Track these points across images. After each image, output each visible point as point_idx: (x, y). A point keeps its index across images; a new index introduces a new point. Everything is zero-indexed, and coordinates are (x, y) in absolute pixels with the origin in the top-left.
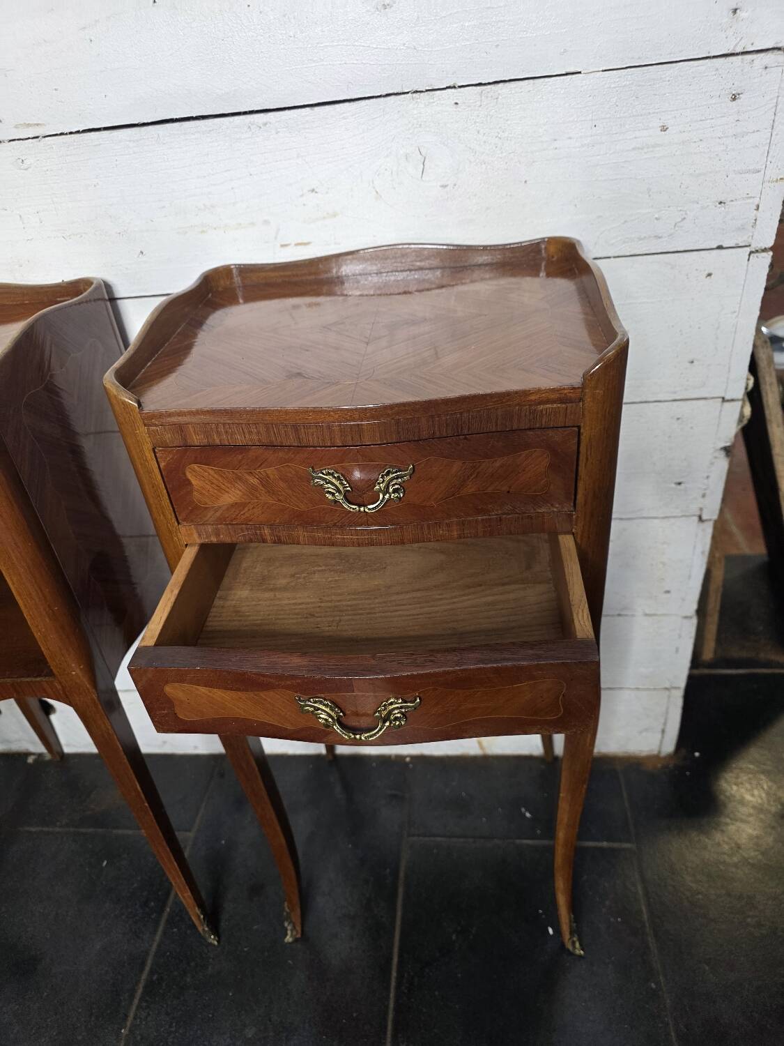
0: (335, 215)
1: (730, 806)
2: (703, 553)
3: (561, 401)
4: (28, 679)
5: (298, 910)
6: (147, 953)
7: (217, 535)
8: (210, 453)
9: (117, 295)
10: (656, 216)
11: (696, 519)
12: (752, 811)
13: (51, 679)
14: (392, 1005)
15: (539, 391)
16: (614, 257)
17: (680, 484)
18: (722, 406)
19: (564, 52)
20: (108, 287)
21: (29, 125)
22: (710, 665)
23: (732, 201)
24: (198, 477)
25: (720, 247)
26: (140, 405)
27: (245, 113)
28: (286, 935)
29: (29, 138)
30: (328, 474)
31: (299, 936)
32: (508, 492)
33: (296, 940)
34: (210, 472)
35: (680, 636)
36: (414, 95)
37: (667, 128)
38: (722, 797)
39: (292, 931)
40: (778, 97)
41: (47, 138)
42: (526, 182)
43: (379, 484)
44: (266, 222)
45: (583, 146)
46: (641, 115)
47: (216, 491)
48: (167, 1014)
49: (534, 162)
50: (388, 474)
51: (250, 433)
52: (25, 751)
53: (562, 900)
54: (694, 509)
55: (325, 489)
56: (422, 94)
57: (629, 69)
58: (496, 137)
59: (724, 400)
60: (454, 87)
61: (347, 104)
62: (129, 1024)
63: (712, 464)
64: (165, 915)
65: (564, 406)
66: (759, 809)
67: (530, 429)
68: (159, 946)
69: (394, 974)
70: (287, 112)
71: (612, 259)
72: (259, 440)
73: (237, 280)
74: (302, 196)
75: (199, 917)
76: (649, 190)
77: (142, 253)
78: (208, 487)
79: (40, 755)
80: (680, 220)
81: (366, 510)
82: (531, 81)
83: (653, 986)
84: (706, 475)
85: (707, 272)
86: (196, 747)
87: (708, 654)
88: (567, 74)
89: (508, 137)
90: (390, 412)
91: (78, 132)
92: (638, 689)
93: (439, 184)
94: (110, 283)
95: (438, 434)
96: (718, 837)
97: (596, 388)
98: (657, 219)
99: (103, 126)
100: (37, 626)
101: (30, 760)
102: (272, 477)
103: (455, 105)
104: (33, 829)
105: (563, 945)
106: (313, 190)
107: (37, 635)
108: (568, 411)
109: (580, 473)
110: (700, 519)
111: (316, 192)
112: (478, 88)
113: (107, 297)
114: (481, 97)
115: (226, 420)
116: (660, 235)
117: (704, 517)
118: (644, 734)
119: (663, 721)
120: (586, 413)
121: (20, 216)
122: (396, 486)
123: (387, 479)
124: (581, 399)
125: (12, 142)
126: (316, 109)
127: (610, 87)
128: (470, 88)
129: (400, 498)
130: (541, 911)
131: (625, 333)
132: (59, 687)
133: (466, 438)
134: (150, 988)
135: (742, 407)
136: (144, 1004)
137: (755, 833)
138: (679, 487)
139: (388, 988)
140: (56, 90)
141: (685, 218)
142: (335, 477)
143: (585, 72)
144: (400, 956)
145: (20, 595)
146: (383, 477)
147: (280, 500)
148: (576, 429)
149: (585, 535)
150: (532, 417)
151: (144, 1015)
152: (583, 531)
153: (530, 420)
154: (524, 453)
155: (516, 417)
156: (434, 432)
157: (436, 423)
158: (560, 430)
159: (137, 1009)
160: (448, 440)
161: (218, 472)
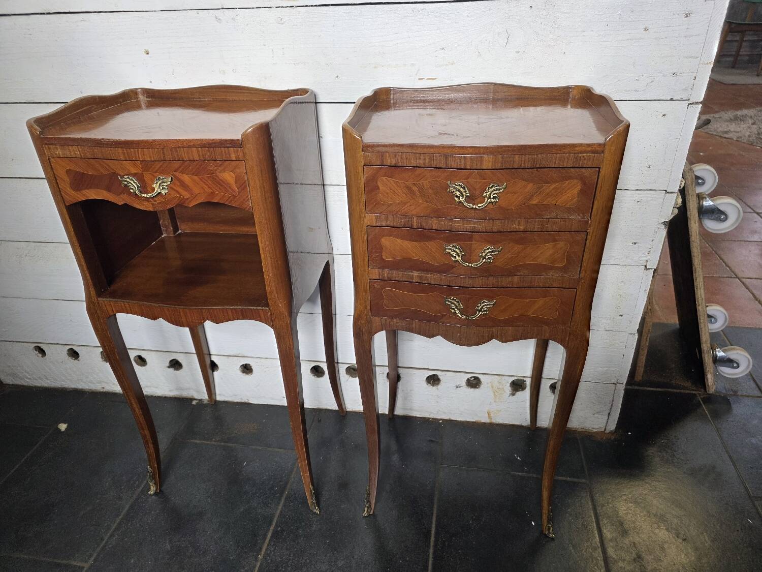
0: (453, 64)
3: (593, 152)
6: (273, 515)
7: (387, 221)
8: (395, 169)
9: (319, 100)
10: (637, 79)
11: (644, 267)
13: (266, 308)
15: (581, 145)
17: (635, 243)
18: (665, 195)
20: (315, 95)
22: (640, 384)
23: (681, 73)
24: (385, 184)
25: (672, 100)
26: (361, 138)
27: (412, 3)
28: (364, 512)
29: (288, 7)
30: (459, 185)
31: (372, 513)
32: (555, 204)
33: (370, 516)
34: (391, 182)
35: (626, 347)
37: (648, 30)
39: (368, 510)
40: (711, 17)
41: (298, 8)
42: (564, 53)
43: (486, 192)
45: (599, 35)
46: (634, 21)
47: (391, 194)
48: (287, 549)
49: (570, 42)
50: (491, 187)
51: (420, 159)
52: (191, 397)
54: (643, 261)
55: (454, 194)
58: (551, 27)
59: (666, 192)
62: (263, 552)
64: (285, 496)
65: (593, 155)
67: (572, 168)
68: (281, 512)
69: (433, 539)
70: (436, 4)
72: (424, 164)
74: (436, 51)
75: (311, 492)
76: (634, 63)
77: (338, 77)
78: (388, 192)
79: (201, 400)
80: (650, 82)
81: (477, 207)
84: (651, 239)
85: (663, 114)
87: (639, 377)
89: (558, 27)
90: (500, 150)
91: (316, 6)
93: (515, 50)
94: (317, 93)
95: (522, 167)
97: (611, 146)
99: (331, 5)
100: (267, 272)
101: (194, 403)
102: (425, 186)
103: (530, 8)
104: (198, 442)
105: (542, 531)
108: (595, 158)
109: (596, 196)
110: (646, 267)
111: (445, 50)
113: (313, 101)
114: (545, 4)
115: (409, 150)
116: (638, 90)
117: (648, 267)
118: (596, 415)
119: (609, 408)
120: (605, 160)
121: (272, 50)
122: (495, 195)
123: (490, 190)
124: (603, 152)
125: (277, 8)
127: (618, 5)
129: (496, 202)
130: (527, 512)
131: (627, 121)
132: (269, 314)
133: (537, 170)
134: (276, 534)
135: (677, 198)
136: (273, 543)
138: (635, 246)
139: (429, 547)
141: (653, 81)
142: (462, 187)
144: (437, 529)
145: (263, 251)
146: (488, 189)
147: (427, 202)
148: (597, 169)
149: (594, 234)
150: (575, 160)
151: (272, 549)
152: (593, 231)
153: (573, 162)
154: (567, 182)
155: (566, 160)
156: (521, 165)
157: (523, 159)
158: (589, 169)
159: (268, 545)
160: (528, 170)
161: (396, 182)
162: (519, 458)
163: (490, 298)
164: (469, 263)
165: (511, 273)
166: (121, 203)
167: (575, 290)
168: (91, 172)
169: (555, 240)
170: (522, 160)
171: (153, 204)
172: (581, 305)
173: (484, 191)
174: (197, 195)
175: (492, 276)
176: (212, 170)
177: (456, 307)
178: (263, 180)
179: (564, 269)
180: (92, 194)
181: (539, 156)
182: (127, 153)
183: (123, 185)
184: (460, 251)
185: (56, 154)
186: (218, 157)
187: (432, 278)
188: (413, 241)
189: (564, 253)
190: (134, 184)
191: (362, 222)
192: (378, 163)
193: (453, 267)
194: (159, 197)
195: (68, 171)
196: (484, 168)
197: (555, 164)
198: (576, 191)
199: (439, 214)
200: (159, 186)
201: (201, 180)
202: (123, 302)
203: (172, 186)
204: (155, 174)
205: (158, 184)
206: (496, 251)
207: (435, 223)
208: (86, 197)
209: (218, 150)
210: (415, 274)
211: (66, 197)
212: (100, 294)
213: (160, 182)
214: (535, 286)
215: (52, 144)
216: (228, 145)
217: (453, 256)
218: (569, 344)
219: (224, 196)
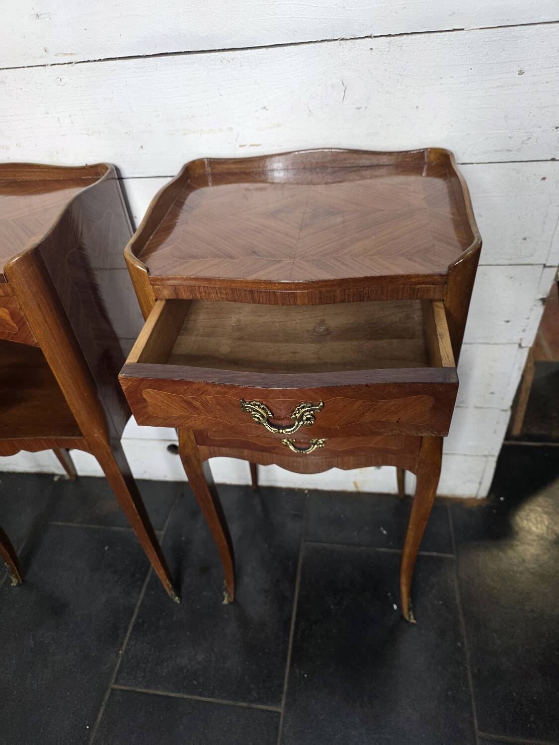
0: (279, 125)
1: (522, 534)
2: (519, 368)
4: (66, 438)
5: (232, 585)
6: (134, 605)
9: (124, 176)
12: (535, 538)
13: (81, 438)
14: (290, 646)
15: (418, 276)
16: (477, 163)
17: (508, 322)
18: (543, 270)
19: (453, 14)
20: (117, 170)
21: (66, 54)
22: (518, 439)
25: (553, 160)
26: (148, 270)
28: (224, 600)
29: (65, 64)
31: (232, 600)
33: (230, 603)
35: (498, 423)
36: (341, 42)
37: (523, 73)
38: (516, 528)
39: (228, 597)
41: (78, 64)
42: (417, 107)
44: (231, 129)
45: (461, 83)
46: (505, 62)
48: (148, 643)
49: (424, 93)
52: (52, 473)
53: (404, 589)
54: (516, 339)
56: (347, 41)
57: (500, 29)
58: (398, 74)
59: (545, 266)
60: (371, 37)
61: (293, 47)
62: (124, 647)
63: (532, 309)
64: (146, 583)
65: (434, 286)
66: (541, 538)
67: (409, 300)
68: (142, 602)
69: (293, 627)
70: (249, 51)
71: (475, 165)
73: (208, 169)
74: (256, 111)
75: (169, 585)
76: (506, 117)
77: (142, 147)
79: (62, 476)
80: (527, 139)
82: (427, 35)
83: (459, 644)
84: (526, 316)
85: (542, 177)
86: (165, 476)
87: (516, 431)
88: (454, 30)
89: (407, 75)
91: (100, 60)
92: (465, 455)
93: (356, 106)
94: (119, 168)
95: (347, 301)
96: (511, 553)
97: (457, 276)
98: (509, 137)
99: (118, 57)
100: (74, 405)
101: (56, 479)
103: (370, 50)
104: (60, 524)
105: (402, 617)
106: (264, 108)
107: (73, 411)
108: (437, 290)
110: (520, 346)
111: (267, 110)
112: (388, 38)
113: (116, 177)
114: (390, 45)
115: (205, 284)
116: (511, 149)
117: (523, 345)
118: (467, 484)
119: (481, 476)
120: (449, 291)
121: (58, 119)
125: (53, 66)
126: (270, 49)
127: (484, 41)
128: (382, 38)
130: (389, 594)
131: (480, 238)
132: (86, 443)
134: (137, 626)
136: (133, 637)
137: (536, 552)
138: (507, 324)
139: (288, 636)
140: (85, 29)
141: (530, 138)
143: (468, 29)
144: (297, 616)
145: (63, 386)
150: (411, 292)
151: (133, 643)
153: (410, 294)
155: (400, 292)
157: (347, 293)
159: (129, 639)
162: (385, 532)
170: (344, 295)
218: (420, 471)
219: (4, 332)
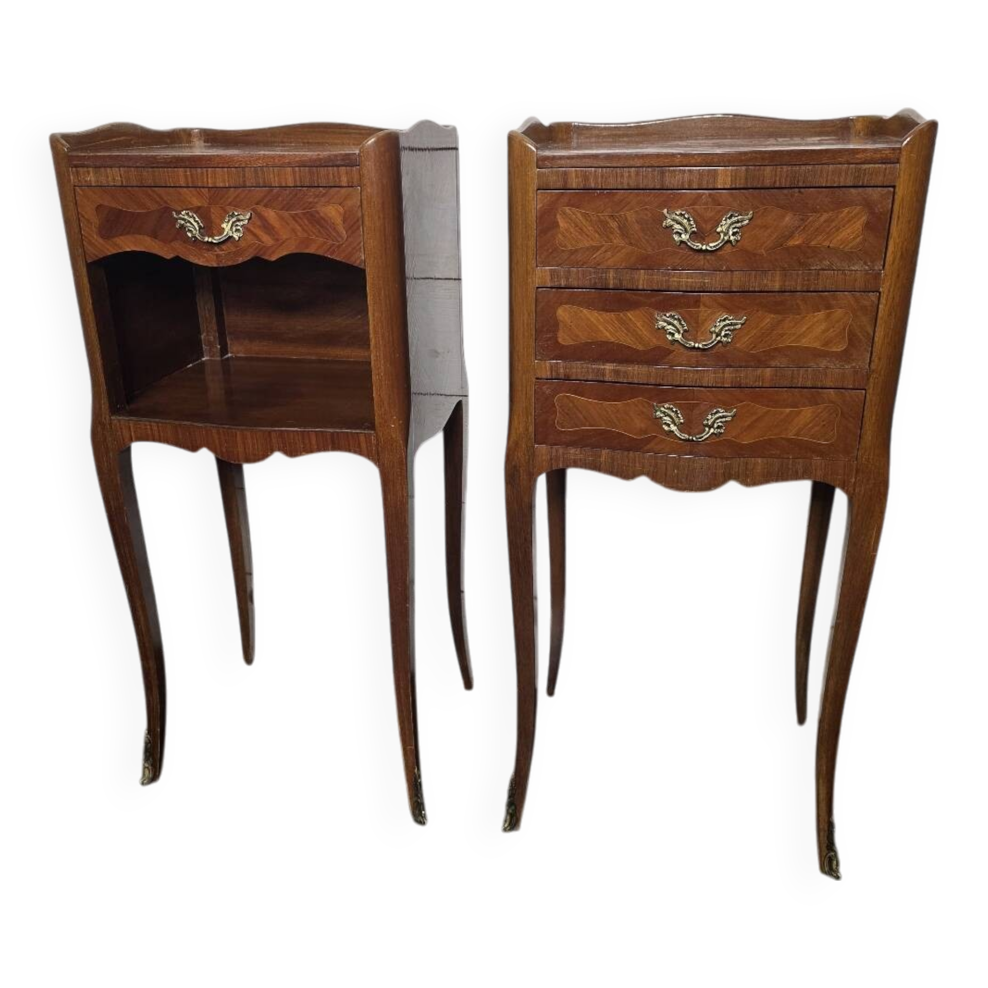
3: (882, 160)
5: (525, 786)
7: (567, 279)
8: (584, 194)
24: (566, 219)
30: (681, 215)
32: (829, 247)
34: (577, 214)
43: (722, 226)
47: (577, 234)
50: (730, 218)
51: (622, 176)
55: (673, 229)
65: (884, 166)
67: (853, 187)
72: (628, 184)
78: (572, 230)
81: (708, 248)
90: (743, 157)
95: (777, 185)
97: (911, 152)
102: (629, 219)
108: (887, 171)
109: (891, 231)
120: (901, 173)
122: (735, 230)
123: (729, 222)
124: (898, 161)
129: (737, 242)
133: (800, 192)
142: (685, 218)
146: (726, 220)
147: (631, 244)
148: (892, 189)
149: (891, 295)
150: (856, 175)
152: (889, 291)
153: (855, 178)
154: (846, 210)
155: (843, 174)
156: (775, 182)
158: (879, 189)
160: (785, 191)
161: (585, 215)
163: (727, 407)
164: (695, 343)
165: (760, 362)
166: (169, 256)
167: (864, 391)
168: (134, 209)
169: (828, 307)
170: (776, 175)
171: (218, 256)
172: (874, 418)
173: (718, 223)
174: (283, 243)
175: (730, 366)
176: (310, 203)
177: (674, 422)
178: (384, 218)
179: (845, 356)
180: (128, 244)
181: (803, 168)
182: (191, 175)
183: (178, 226)
184: (681, 324)
185: (86, 181)
186: (323, 182)
187: (636, 372)
188: (607, 311)
189: (844, 329)
190: (195, 224)
191: (530, 280)
192: (560, 184)
193: (670, 352)
194: (229, 244)
195: (99, 208)
196: (719, 187)
197: (827, 181)
198: (858, 224)
199: (648, 263)
200: (232, 226)
201: (294, 218)
202: (150, 422)
203: (249, 226)
204: (228, 208)
205: (231, 222)
206: (736, 324)
207: (642, 279)
208: (121, 248)
209: (323, 171)
210: (609, 367)
211: (90, 249)
212: (115, 409)
213: (234, 219)
214: (799, 385)
215: (83, 166)
216: (339, 163)
217: (670, 333)
218: (857, 490)
219: (325, 243)
